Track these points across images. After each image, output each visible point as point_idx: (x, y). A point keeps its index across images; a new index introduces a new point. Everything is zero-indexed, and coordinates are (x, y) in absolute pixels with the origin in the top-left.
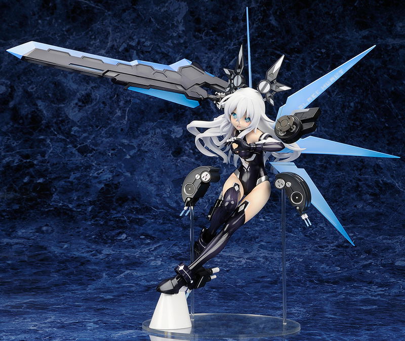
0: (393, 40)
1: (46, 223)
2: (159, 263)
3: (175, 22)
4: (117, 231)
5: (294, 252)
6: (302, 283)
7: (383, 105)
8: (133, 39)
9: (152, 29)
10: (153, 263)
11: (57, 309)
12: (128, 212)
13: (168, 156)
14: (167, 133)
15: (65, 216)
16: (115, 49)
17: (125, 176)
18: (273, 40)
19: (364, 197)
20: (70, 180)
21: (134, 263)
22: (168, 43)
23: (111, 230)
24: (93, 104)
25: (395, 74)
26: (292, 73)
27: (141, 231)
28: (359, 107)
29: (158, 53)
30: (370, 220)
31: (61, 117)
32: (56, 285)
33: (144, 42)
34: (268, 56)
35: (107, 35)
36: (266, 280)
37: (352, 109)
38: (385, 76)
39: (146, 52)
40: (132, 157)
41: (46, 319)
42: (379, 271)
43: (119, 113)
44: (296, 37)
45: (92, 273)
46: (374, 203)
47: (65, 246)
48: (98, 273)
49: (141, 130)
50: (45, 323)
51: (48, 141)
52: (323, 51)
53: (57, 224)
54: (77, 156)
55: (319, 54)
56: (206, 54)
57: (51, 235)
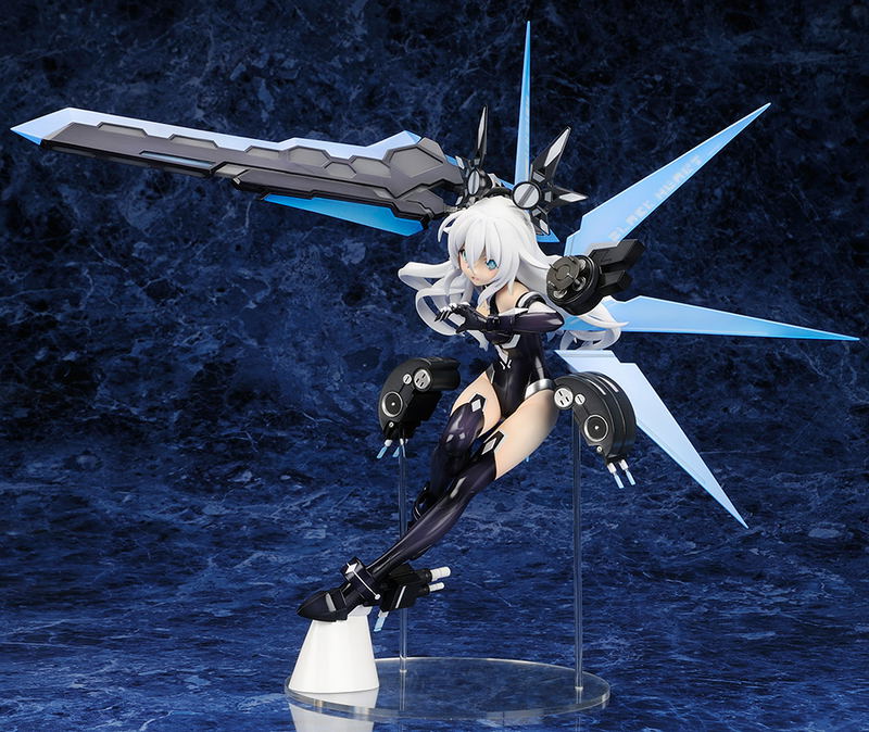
0: (803, 54)
1: (84, 449)
2: (322, 534)
3: (346, 18)
4: (233, 466)
5: (601, 509)
6: (619, 579)
7: (784, 194)
8: (259, 55)
9: (298, 34)
10: (309, 536)
11: (120, 644)
12: (254, 425)
13: (335, 304)
14: (332, 254)
15: (123, 432)
16: (223, 75)
17: (248, 347)
18: (553, 56)
19: (743, 390)
20: (132, 355)
21: (270, 535)
22: (332, 63)
23: (219, 463)
24: (176, 194)
25: (807, 127)
26: (593, 126)
27: (282, 466)
28: (733, 198)
29: (311, 84)
30: (757, 439)
31: (111, 220)
32: (113, 586)
33: (282, 61)
34: (542, 89)
35: (205, 46)
36: (543, 571)
37: (718, 202)
38: (788, 131)
39: (287, 81)
40: (260, 306)
41: (101, 665)
42: (776, 549)
43: (231, 212)
44: (601, 50)
45: (185, 556)
46: (763, 403)
47: (127, 498)
48: (196, 558)
49: (277, 249)
50: (100, 675)
51: (85, 272)
52: (658, 78)
53: (108, 450)
54: (145, 304)
55: (650, 86)
56: (413, 85)
57: (97, 473)
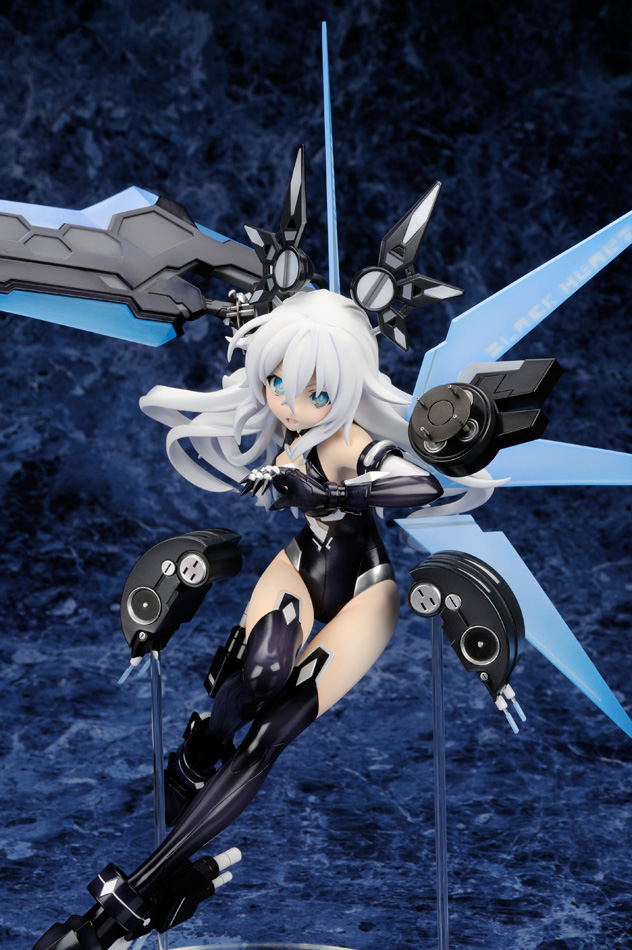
4: (53, 592)
8: (84, 104)
9: (129, 79)
12: (81, 538)
16: (44, 127)
17: (74, 441)
22: (167, 113)
26: (460, 181)
29: (143, 135)
33: (110, 111)
34: (402, 140)
35: (23, 94)
39: (118, 133)
40: (89, 392)
44: (466, 95)
52: (530, 126)
55: (522, 135)
56: (258, 136)
